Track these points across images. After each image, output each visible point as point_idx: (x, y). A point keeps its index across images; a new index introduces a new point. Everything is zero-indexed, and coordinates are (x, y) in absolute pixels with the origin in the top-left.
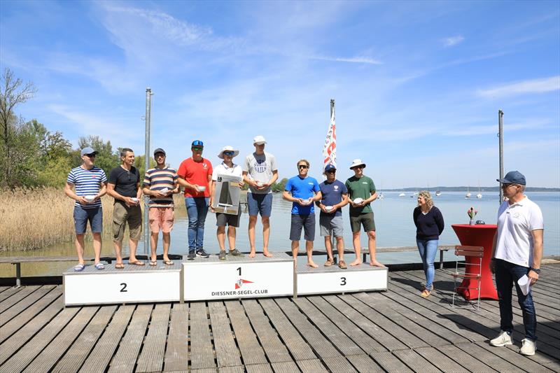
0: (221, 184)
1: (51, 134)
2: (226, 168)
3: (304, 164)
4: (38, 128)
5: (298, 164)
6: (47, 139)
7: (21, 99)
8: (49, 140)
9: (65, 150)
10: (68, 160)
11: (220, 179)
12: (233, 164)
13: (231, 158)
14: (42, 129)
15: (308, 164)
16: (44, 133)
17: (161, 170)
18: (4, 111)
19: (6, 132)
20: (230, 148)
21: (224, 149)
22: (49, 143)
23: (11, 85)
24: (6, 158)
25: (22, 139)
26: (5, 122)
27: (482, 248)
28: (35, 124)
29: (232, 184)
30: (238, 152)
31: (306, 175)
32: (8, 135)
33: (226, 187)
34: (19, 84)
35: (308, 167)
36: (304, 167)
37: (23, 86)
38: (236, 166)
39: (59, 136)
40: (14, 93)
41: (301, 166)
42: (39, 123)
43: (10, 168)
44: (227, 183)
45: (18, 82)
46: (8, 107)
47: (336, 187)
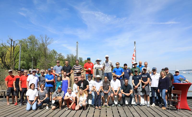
0: (96, 69)
1: (58, 54)
2: (97, 65)
3: (118, 63)
4: (55, 52)
5: (116, 64)
6: (57, 55)
7: (49, 43)
8: (58, 55)
9: (62, 59)
10: (63, 62)
11: (96, 68)
12: (100, 64)
13: (99, 62)
14: (56, 52)
15: (119, 63)
16: (56, 53)
17: (77, 66)
18: (45, 48)
19: (45, 54)
20: (99, 59)
21: (97, 59)
22: (58, 57)
23: (47, 40)
24: (45, 62)
25: (50, 56)
26: (45, 51)
27: (181, 91)
28: (54, 51)
29: (99, 69)
30: (101, 60)
31: (119, 67)
32: (46, 55)
33: (97, 70)
34: (49, 39)
35: (119, 64)
36: (118, 64)
37: (50, 40)
38: (101, 64)
39: (61, 54)
40: (48, 42)
41: (117, 65)
42: (55, 50)
43: (46, 65)
44: (98, 69)
45: (49, 38)
46: (46, 46)
47: (128, 71)
